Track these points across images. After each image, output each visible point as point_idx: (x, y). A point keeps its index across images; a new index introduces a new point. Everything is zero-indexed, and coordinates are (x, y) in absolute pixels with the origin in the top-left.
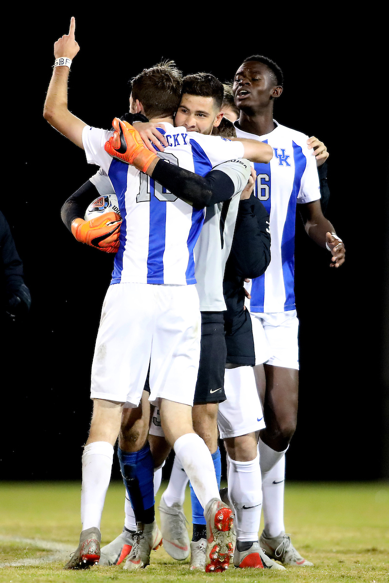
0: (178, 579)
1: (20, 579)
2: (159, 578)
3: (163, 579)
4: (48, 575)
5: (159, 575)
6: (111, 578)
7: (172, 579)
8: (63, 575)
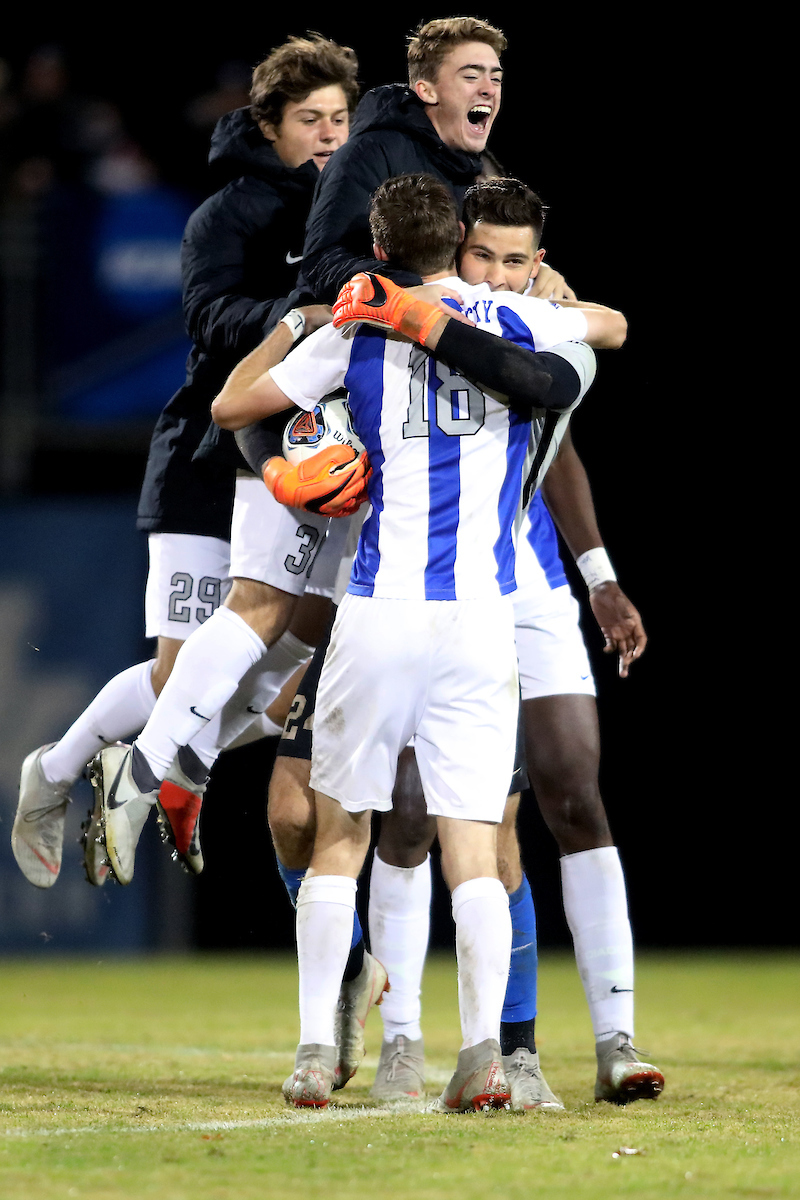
0: (691, 1139)
1: (387, 1141)
2: (655, 1137)
3: (663, 1139)
4: (441, 1132)
5: (656, 1130)
6: (561, 1137)
7: (679, 1139)
8: (470, 1134)
